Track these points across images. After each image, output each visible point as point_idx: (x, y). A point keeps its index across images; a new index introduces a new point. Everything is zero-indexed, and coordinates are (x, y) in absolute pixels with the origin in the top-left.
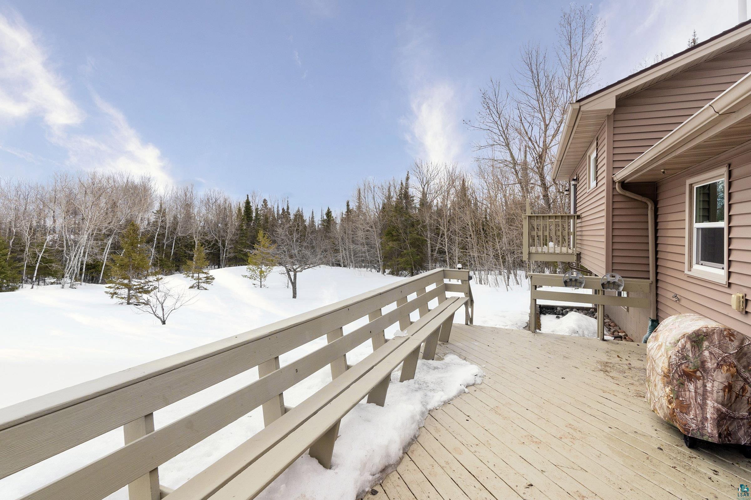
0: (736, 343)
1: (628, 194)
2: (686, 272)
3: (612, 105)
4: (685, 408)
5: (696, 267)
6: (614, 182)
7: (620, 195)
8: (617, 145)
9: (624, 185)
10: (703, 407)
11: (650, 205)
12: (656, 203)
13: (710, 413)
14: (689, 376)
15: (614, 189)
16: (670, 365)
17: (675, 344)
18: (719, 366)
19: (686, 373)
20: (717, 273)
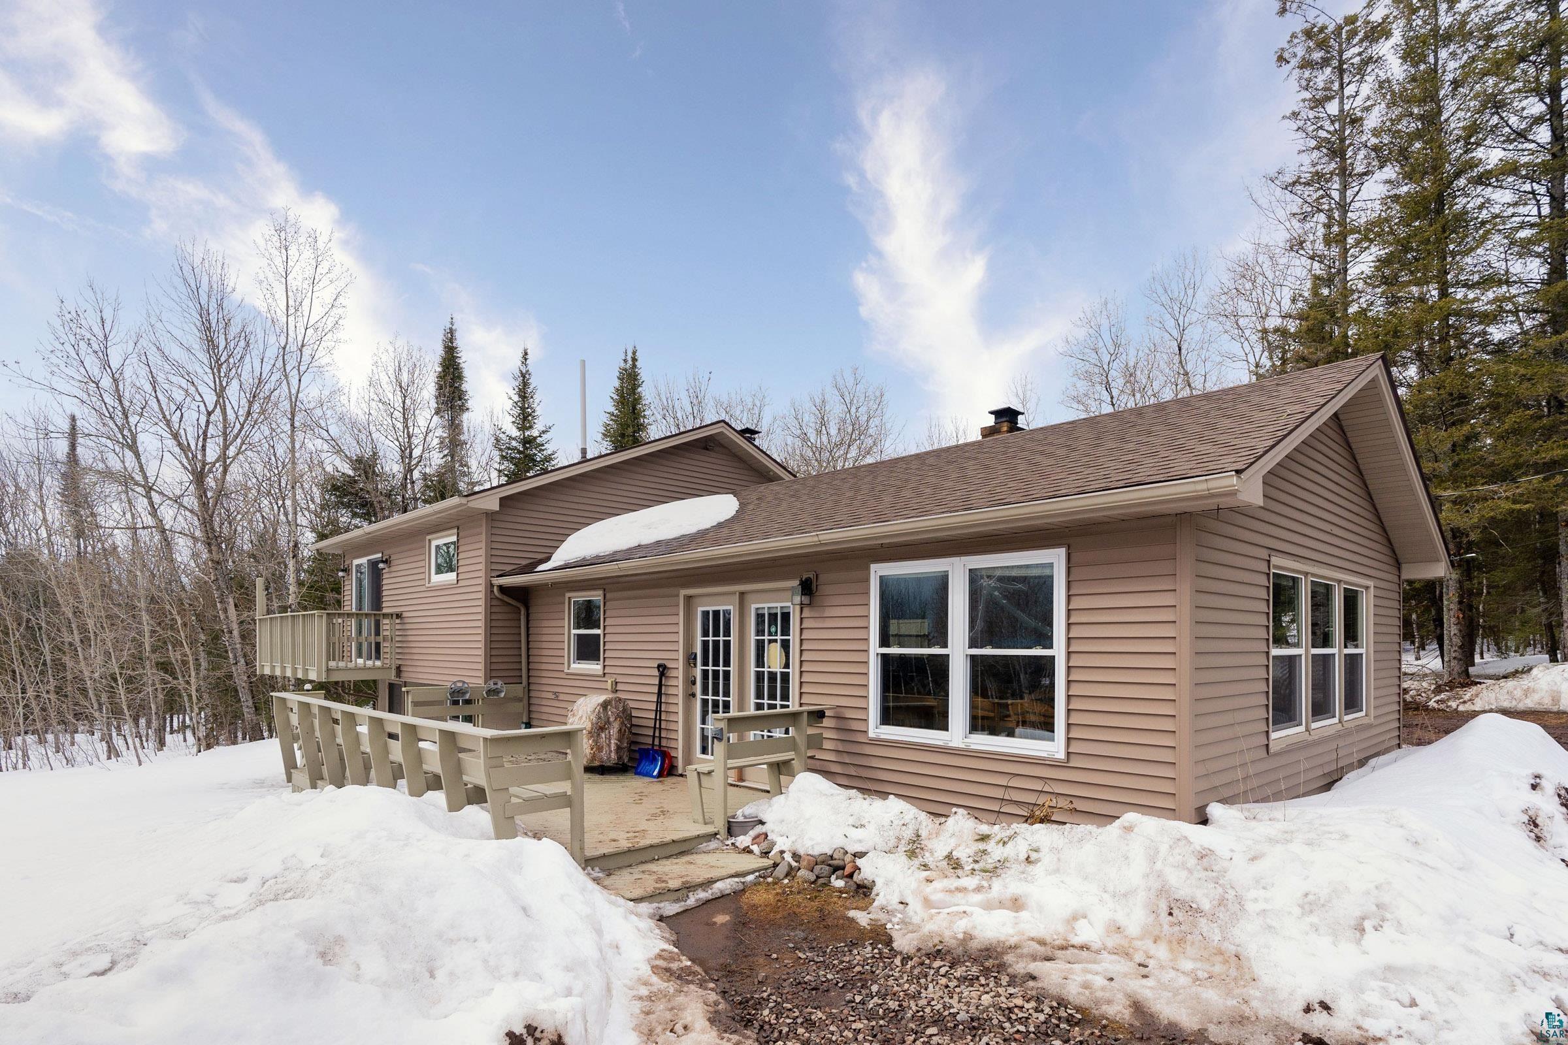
0: (622, 705)
1: (506, 599)
2: (566, 671)
3: (495, 507)
4: (600, 749)
5: (573, 666)
6: (492, 585)
7: (497, 598)
8: (495, 545)
9: (502, 589)
10: (609, 745)
11: (523, 611)
12: (527, 609)
13: (613, 747)
14: (602, 729)
15: (492, 591)
16: (592, 724)
17: (594, 711)
18: (616, 719)
19: (600, 727)
20: (594, 667)
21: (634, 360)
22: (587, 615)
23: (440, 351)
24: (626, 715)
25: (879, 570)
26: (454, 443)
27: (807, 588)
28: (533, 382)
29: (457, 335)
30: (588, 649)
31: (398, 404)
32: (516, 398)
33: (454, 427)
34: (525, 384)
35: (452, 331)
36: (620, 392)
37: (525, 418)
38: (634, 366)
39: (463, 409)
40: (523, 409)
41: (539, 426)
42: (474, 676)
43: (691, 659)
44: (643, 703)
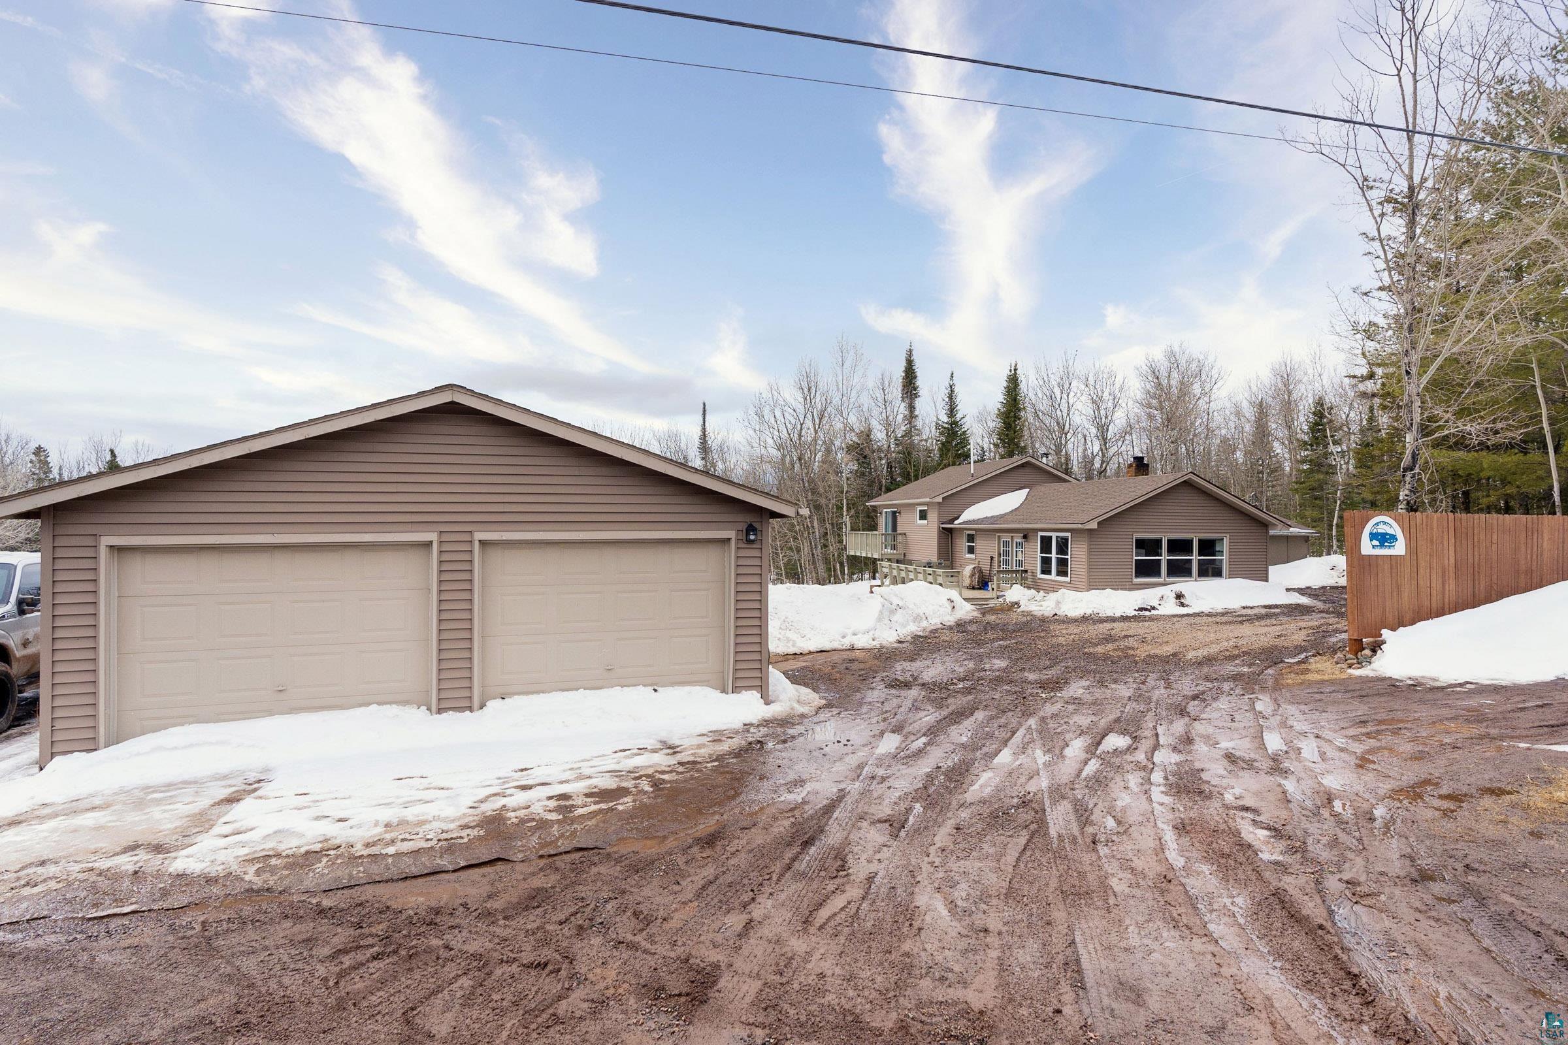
0: (979, 568)
1: (944, 532)
2: (964, 557)
3: (941, 501)
4: (972, 581)
5: (966, 555)
6: (939, 527)
7: (941, 532)
8: (941, 512)
9: (943, 529)
10: (975, 580)
11: (949, 538)
12: (951, 537)
13: (977, 581)
15: (939, 529)
16: (970, 574)
17: (971, 570)
18: (977, 572)
19: (972, 575)
20: (972, 556)
21: (1015, 370)
22: (971, 538)
23: (904, 364)
24: (981, 571)
25: (1041, 534)
26: (911, 416)
27: (1025, 537)
28: (956, 390)
29: (914, 353)
30: (971, 550)
31: (880, 399)
32: (947, 400)
33: (912, 408)
34: (952, 391)
35: (911, 351)
36: (1008, 388)
37: (952, 411)
38: (1015, 373)
39: (916, 396)
40: (951, 406)
41: (959, 416)
42: (933, 557)
43: (999, 555)
44: (985, 567)
